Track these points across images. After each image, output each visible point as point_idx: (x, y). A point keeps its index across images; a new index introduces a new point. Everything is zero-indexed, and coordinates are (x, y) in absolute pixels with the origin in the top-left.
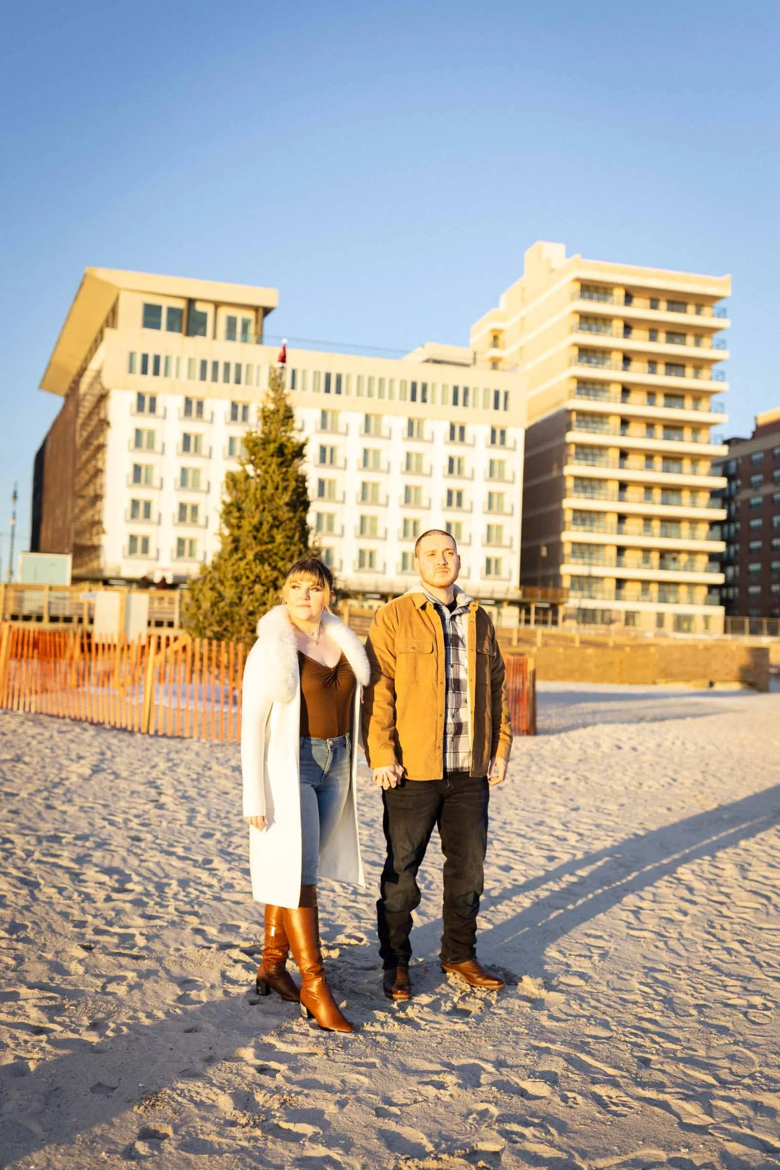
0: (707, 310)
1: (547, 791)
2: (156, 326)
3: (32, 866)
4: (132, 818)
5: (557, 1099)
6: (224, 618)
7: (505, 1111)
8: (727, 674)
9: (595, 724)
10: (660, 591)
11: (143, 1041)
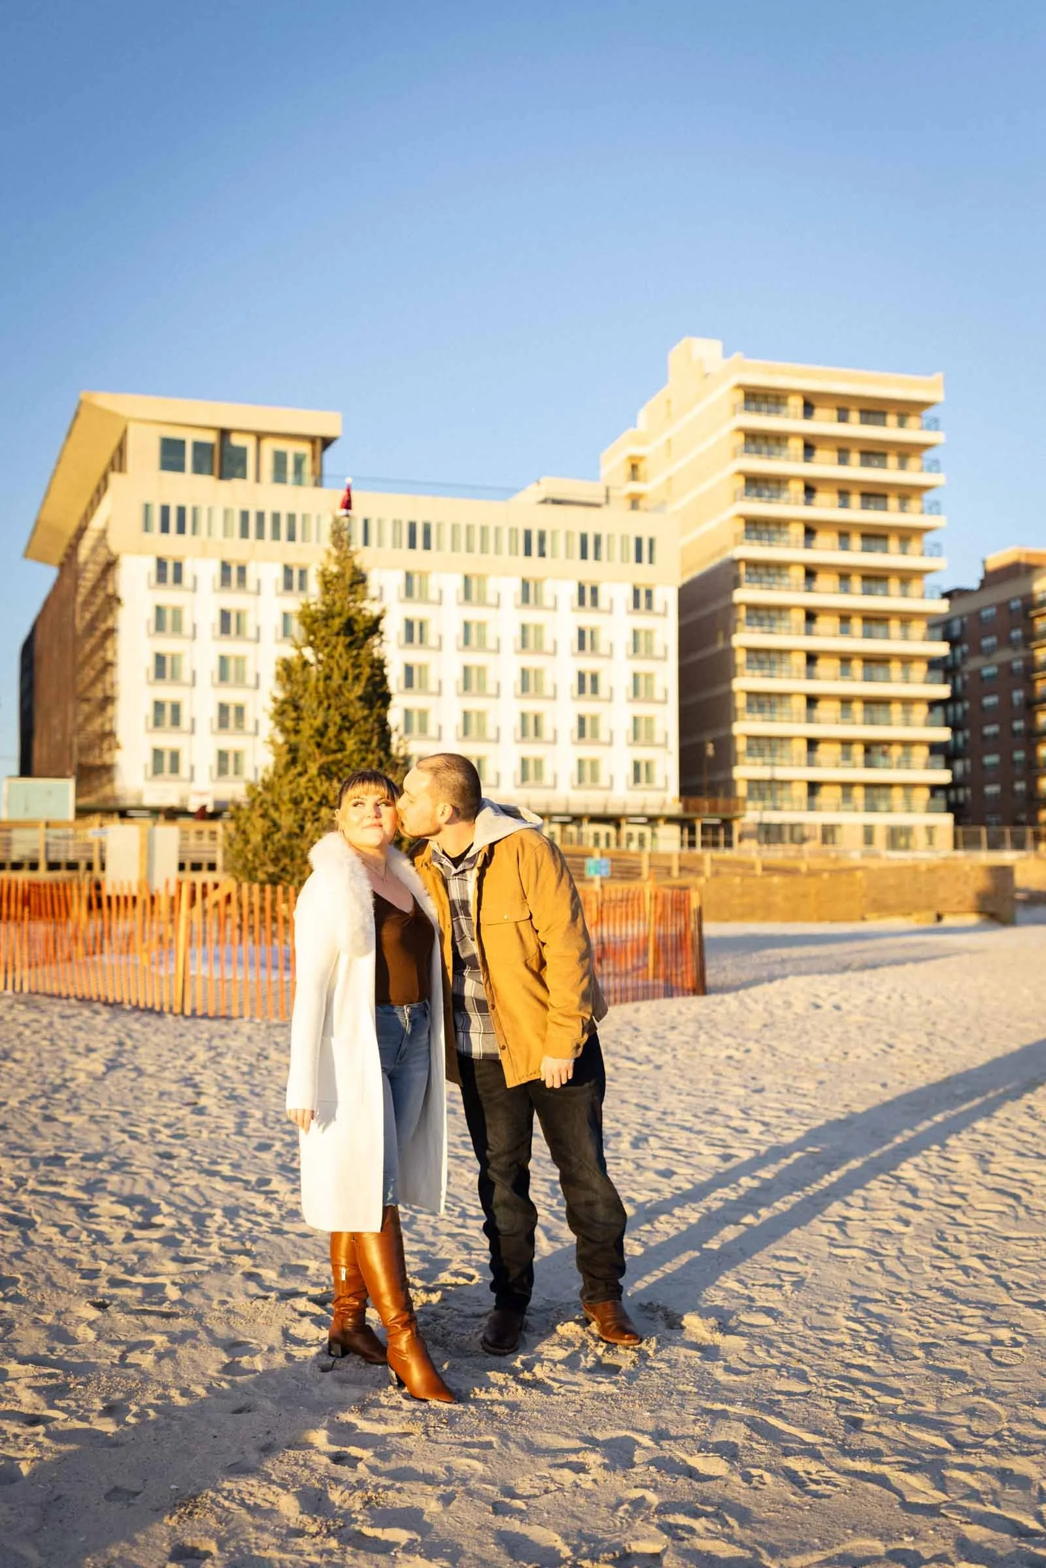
0: (912, 421)
1: (720, 1068)
2: (180, 468)
3: (24, 1198)
4: (162, 1129)
5: (737, 1479)
6: (281, 855)
7: (666, 1498)
8: (960, 903)
9: (784, 976)
10: (866, 796)
11: (176, 1426)
